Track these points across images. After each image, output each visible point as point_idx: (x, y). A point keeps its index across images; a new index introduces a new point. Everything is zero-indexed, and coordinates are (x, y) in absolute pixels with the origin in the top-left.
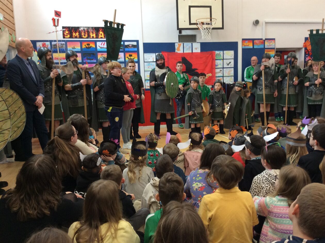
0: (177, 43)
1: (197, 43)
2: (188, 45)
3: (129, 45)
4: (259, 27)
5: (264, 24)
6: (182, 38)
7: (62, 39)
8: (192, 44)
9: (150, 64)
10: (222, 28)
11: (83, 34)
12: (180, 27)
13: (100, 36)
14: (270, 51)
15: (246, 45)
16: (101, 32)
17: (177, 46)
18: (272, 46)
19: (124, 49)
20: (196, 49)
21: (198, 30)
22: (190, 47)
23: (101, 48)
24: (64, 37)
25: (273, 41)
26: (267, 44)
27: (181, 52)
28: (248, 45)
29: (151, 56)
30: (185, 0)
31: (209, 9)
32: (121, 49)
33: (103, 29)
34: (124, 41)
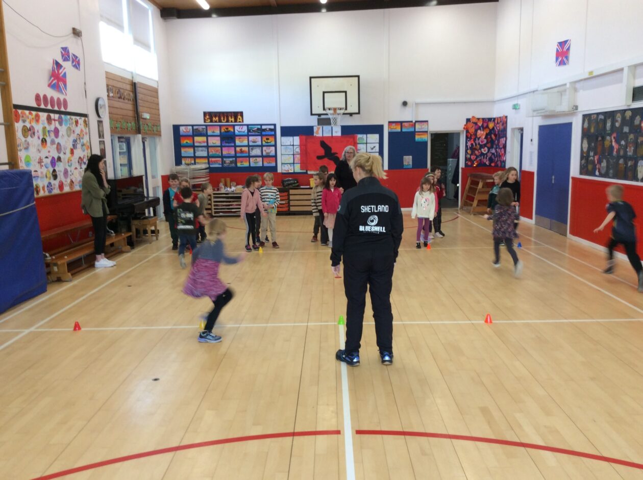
0: (316, 126)
1: (338, 126)
2: (327, 129)
3: (266, 129)
5: (414, 105)
6: (322, 122)
7: (203, 123)
8: (332, 127)
9: (287, 147)
10: (359, 113)
11: (222, 118)
12: (314, 113)
13: (238, 120)
14: (421, 135)
15: (393, 129)
16: (239, 117)
17: (315, 129)
18: (424, 129)
19: (261, 133)
20: (336, 133)
22: (329, 131)
23: (239, 132)
24: (205, 122)
25: (425, 124)
26: (419, 127)
27: (320, 135)
28: (396, 129)
29: (288, 140)
30: (319, 86)
31: (344, 94)
32: (259, 133)
33: (241, 114)
34: (261, 125)
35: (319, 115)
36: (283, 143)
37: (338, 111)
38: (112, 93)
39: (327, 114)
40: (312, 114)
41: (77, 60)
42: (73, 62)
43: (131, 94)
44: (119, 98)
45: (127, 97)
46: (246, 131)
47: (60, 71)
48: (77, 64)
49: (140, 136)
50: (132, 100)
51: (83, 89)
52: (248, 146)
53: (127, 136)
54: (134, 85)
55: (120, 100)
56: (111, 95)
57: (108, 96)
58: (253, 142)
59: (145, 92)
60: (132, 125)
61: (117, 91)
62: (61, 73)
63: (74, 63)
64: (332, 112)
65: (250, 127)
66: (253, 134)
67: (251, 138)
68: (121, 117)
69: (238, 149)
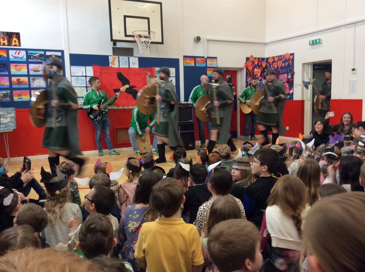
0: (112, 56)
1: (135, 57)
2: (124, 59)
4: (200, 44)
5: (206, 41)
6: (117, 51)
8: (129, 58)
9: (78, 78)
10: (162, 43)
12: (114, 38)
13: (13, 43)
14: (211, 70)
15: (188, 63)
16: (14, 39)
17: (111, 59)
18: (214, 65)
19: (45, 60)
20: (134, 64)
21: (135, 43)
22: (126, 62)
23: (15, 57)
25: (215, 60)
26: (209, 63)
27: (116, 66)
28: (190, 63)
29: (79, 70)
30: (120, 9)
31: (147, 20)
32: (42, 59)
33: (18, 35)
34: (45, 51)
35: (115, 42)
36: (73, 73)
40: (112, 40)
46: (25, 57)
52: (28, 76)
58: (35, 71)
65: (29, 52)
66: (34, 60)
67: (31, 66)
69: (14, 79)
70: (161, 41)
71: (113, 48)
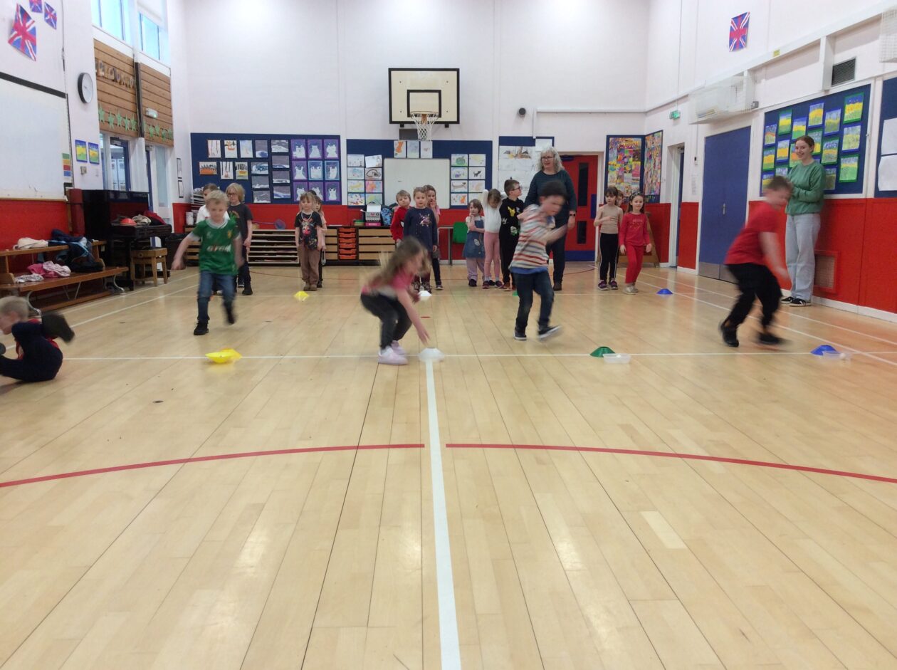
0: (398, 140)
1: (428, 141)
2: (413, 144)
4: (526, 119)
5: (535, 113)
6: (405, 134)
8: (419, 143)
10: (458, 122)
12: (394, 120)
17: (396, 144)
20: (426, 151)
22: (416, 147)
27: (403, 153)
29: (357, 159)
30: (403, 82)
31: (437, 94)
35: (402, 124)
36: (350, 163)
37: (429, 119)
38: (103, 70)
39: (413, 123)
40: (391, 122)
41: (53, 13)
42: (46, 16)
43: (131, 78)
44: (113, 81)
45: (125, 82)
47: (28, 24)
48: (52, 19)
49: (142, 141)
50: (131, 86)
51: (61, 57)
53: (124, 138)
54: (136, 66)
55: (114, 83)
56: (102, 73)
57: (97, 74)
59: (151, 78)
60: (130, 123)
61: (111, 69)
62: (29, 27)
63: (48, 17)
64: (419, 119)
68: (116, 108)
70: (455, 120)
71: (400, 130)
